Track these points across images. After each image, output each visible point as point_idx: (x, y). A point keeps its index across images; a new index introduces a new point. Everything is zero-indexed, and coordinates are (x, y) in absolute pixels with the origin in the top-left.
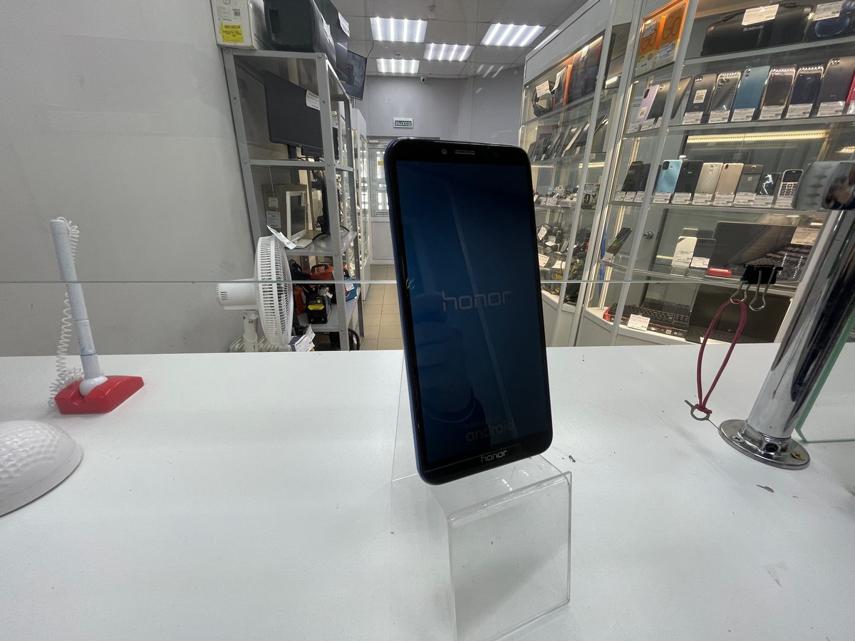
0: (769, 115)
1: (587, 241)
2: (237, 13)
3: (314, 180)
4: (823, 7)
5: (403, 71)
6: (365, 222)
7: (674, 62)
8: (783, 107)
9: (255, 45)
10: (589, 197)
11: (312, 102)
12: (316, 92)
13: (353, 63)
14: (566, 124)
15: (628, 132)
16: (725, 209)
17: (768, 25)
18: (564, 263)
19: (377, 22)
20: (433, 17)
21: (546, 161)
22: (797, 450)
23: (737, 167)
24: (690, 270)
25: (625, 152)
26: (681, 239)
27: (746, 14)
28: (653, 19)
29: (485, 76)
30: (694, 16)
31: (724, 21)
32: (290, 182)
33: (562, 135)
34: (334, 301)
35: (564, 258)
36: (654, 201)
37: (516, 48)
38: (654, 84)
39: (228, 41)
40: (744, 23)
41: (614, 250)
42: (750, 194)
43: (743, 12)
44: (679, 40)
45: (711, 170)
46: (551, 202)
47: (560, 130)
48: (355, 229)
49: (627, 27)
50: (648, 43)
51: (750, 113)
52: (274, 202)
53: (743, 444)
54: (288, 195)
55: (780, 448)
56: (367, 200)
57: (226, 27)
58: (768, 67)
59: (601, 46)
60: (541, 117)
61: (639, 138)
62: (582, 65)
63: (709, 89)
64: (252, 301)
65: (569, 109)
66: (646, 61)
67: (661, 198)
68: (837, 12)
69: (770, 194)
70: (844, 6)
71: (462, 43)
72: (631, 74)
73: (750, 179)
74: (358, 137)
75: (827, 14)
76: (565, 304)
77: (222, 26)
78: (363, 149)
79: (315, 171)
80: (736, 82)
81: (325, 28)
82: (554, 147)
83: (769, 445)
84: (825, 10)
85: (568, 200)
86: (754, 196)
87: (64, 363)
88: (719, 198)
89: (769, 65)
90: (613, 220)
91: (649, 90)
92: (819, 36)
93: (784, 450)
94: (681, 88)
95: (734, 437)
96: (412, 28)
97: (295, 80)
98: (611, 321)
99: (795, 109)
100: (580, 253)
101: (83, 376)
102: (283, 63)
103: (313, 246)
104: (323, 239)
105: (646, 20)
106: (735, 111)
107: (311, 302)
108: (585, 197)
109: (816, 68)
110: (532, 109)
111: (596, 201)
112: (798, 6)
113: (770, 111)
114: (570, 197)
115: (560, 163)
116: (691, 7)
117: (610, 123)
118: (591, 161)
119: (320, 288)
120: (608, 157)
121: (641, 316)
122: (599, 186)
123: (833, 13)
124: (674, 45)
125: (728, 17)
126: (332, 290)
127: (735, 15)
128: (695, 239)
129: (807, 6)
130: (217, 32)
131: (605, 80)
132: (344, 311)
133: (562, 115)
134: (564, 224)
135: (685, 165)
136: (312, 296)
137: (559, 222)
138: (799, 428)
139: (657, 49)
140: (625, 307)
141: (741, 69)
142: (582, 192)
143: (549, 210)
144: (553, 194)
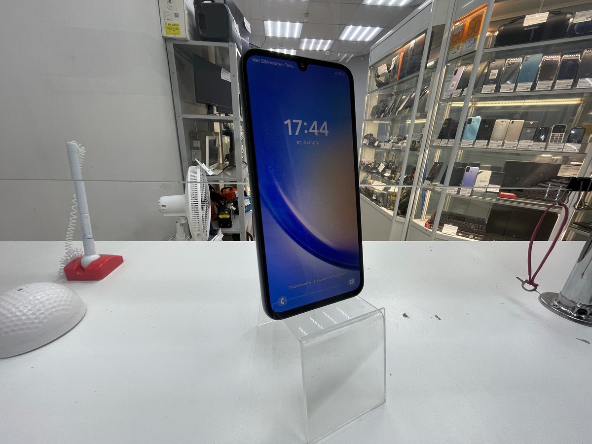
0: (542, 87)
1: (414, 173)
2: (176, 16)
3: (224, 130)
4: (580, 14)
7: (475, 51)
8: (552, 82)
9: (188, 37)
10: (415, 143)
11: (225, 76)
12: (228, 69)
14: (398, 93)
15: (443, 99)
17: (541, 26)
18: (397, 188)
19: (269, 24)
20: (307, 21)
21: (384, 118)
23: (520, 123)
24: (487, 194)
25: (440, 112)
26: (481, 172)
27: (526, 18)
28: (460, 22)
30: (489, 20)
31: (510, 23)
32: (208, 130)
33: (396, 100)
34: (236, 212)
35: (397, 183)
36: (461, 146)
37: (363, 42)
38: (462, 65)
39: (170, 34)
40: (525, 24)
42: (529, 141)
43: (524, 17)
44: (479, 36)
45: (501, 125)
46: (388, 146)
47: (394, 97)
49: (442, 27)
50: (457, 38)
51: (529, 85)
52: (197, 144)
53: (559, 309)
54: (208, 138)
57: (169, 25)
58: (541, 55)
59: (424, 40)
60: (381, 88)
61: (450, 103)
62: (410, 53)
63: (500, 69)
64: (183, 210)
65: (399, 84)
66: (456, 50)
67: (467, 143)
68: (590, 17)
69: (544, 141)
71: (326, 39)
72: (445, 59)
73: (529, 131)
75: (583, 19)
76: (398, 217)
77: (166, 24)
79: (225, 123)
80: (519, 64)
81: (235, 27)
82: (390, 109)
83: (580, 310)
84: (581, 16)
85: (400, 144)
86: (532, 143)
88: (507, 144)
89: (541, 53)
91: (457, 69)
92: (577, 33)
94: (480, 69)
96: (292, 28)
97: (213, 60)
98: (431, 229)
99: (561, 83)
100: (409, 181)
101: (84, 253)
102: (205, 50)
103: (223, 174)
104: (229, 170)
105: (456, 22)
106: (519, 84)
107: (221, 213)
108: (413, 143)
109: (574, 56)
110: (375, 84)
111: (420, 145)
112: (561, 13)
113: (543, 84)
114: (401, 143)
115: (393, 120)
116: (487, 13)
117: (430, 93)
118: (417, 118)
119: (227, 203)
120: (429, 116)
121: (451, 226)
122: (422, 135)
123: (587, 18)
124: (476, 40)
125: (514, 21)
126: (236, 204)
127: (518, 19)
128: (490, 172)
129: (569, 13)
130: (163, 29)
131: (427, 63)
132: (244, 220)
133: (395, 87)
134: (397, 162)
135: (483, 121)
136: (222, 208)
137: (393, 160)
139: (463, 42)
140: (440, 219)
141: (523, 56)
142: (410, 139)
143: (386, 151)
144: (389, 141)
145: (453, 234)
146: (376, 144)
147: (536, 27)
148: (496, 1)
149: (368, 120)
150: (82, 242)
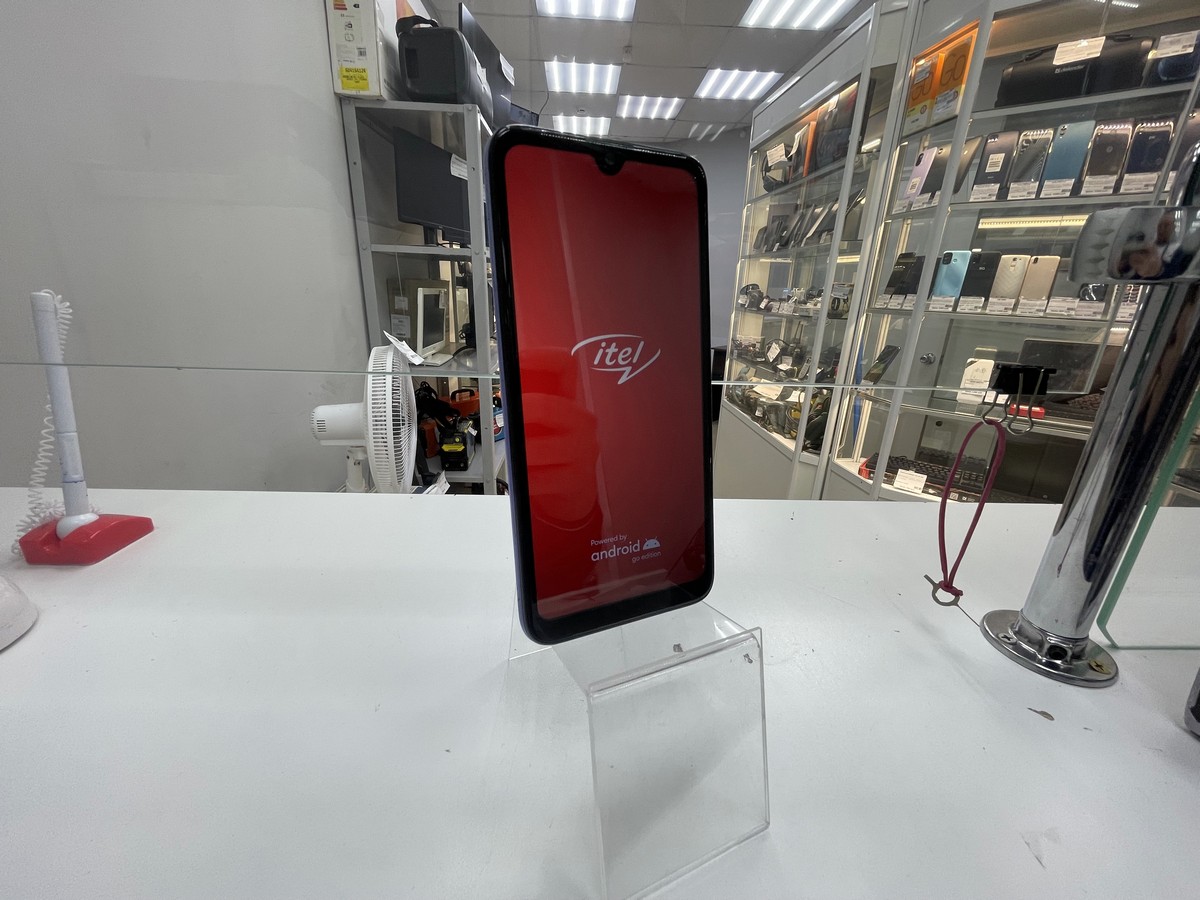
0: (1095, 188)
1: (836, 363)
2: (362, 52)
3: (460, 275)
4: (1169, 39)
5: (588, 131)
7: (956, 117)
8: (1115, 177)
9: (385, 94)
10: (839, 302)
11: (458, 170)
12: (463, 156)
13: (519, 120)
14: (809, 202)
15: (894, 213)
16: (1035, 321)
17: (1091, 65)
18: (803, 394)
19: (554, 67)
20: (629, 61)
21: (781, 253)
22: (1100, 659)
23: (1052, 261)
25: (888, 241)
26: (972, 363)
27: (1058, 50)
28: (927, 59)
30: (984, 54)
31: (1027, 60)
32: (427, 277)
33: (803, 217)
34: (478, 440)
35: (803, 387)
36: (931, 309)
37: (742, 102)
38: (929, 147)
39: (348, 88)
40: (1056, 62)
41: (875, 379)
42: (1069, 299)
43: (1055, 47)
44: (963, 86)
45: (1013, 266)
46: (786, 308)
47: (800, 210)
49: (891, 69)
50: (922, 91)
51: (1068, 185)
52: (402, 302)
53: (1016, 646)
54: (421, 293)
55: (1070, 653)
57: (347, 70)
58: (1093, 122)
59: (856, 95)
60: (773, 193)
61: (909, 221)
62: (828, 126)
63: (1008, 152)
64: (360, 434)
65: (814, 181)
66: (919, 116)
67: (941, 303)
68: (1190, 46)
69: (1100, 300)
71: (669, 95)
72: (897, 133)
75: (1176, 49)
76: (805, 453)
77: (341, 68)
79: (461, 263)
80: (1046, 142)
81: (480, 73)
82: (792, 233)
83: (1053, 647)
84: (1172, 43)
85: (809, 305)
86: (1075, 303)
87: (39, 494)
88: (1025, 305)
89: (1094, 118)
91: (922, 154)
92: (1165, 79)
93: (1077, 657)
94: (967, 152)
95: (1001, 635)
96: (601, 76)
97: (438, 141)
98: (870, 478)
99: (1134, 181)
100: (828, 376)
102: (424, 119)
103: (454, 365)
104: (468, 354)
105: (918, 60)
106: (1046, 183)
107: (446, 440)
108: (833, 303)
109: (1162, 124)
110: (762, 183)
111: (849, 308)
112: (1131, 39)
113: (1096, 182)
114: (812, 302)
115: (800, 256)
116: (981, 43)
117: (868, 202)
118: (842, 253)
119: (460, 422)
120: (865, 247)
121: (912, 472)
122: (853, 286)
123: (1184, 47)
124: (957, 94)
125: (1033, 55)
126: (477, 426)
127: (1043, 51)
128: (991, 363)
129: (1147, 38)
130: (335, 78)
131: (860, 144)
132: (491, 455)
133: (804, 190)
134: (805, 340)
135: (975, 258)
136: (449, 432)
137: (797, 337)
138: (1102, 623)
139: (933, 98)
140: (890, 457)
141: (1055, 126)
142: (828, 294)
143: (784, 320)
144: (789, 298)
145: (916, 491)
146: (762, 306)
147: (1080, 67)
148: (997, 16)
149: (750, 257)
150: (60, 490)
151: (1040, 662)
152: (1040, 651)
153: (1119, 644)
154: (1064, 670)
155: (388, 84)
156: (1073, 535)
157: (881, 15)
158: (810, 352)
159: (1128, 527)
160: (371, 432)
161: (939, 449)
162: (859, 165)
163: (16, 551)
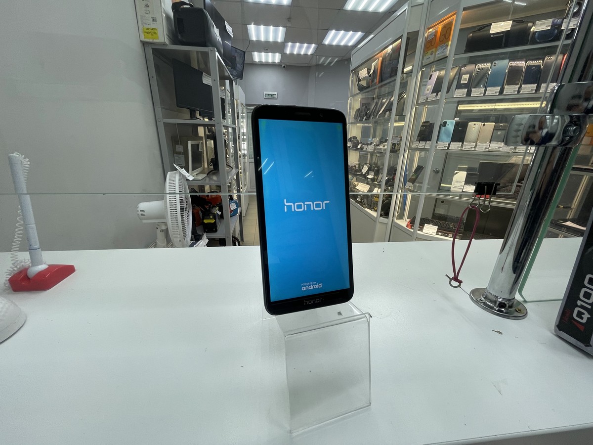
1: (395, 174)
2: (154, 20)
3: (209, 134)
5: (270, 61)
6: (244, 163)
7: (447, 57)
8: (518, 86)
9: (167, 42)
10: (395, 145)
11: (206, 80)
12: (209, 73)
13: (236, 55)
14: (379, 98)
15: (419, 102)
16: (484, 153)
17: (507, 33)
18: (380, 189)
19: (252, 28)
20: (290, 26)
21: (367, 121)
22: (520, 307)
23: (491, 125)
24: (463, 194)
25: (418, 115)
26: (456, 173)
27: (492, 26)
28: (433, 28)
29: (326, 64)
30: (459, 27)
31: (478, 30)
32: (192, 135)
33: (377, 104)
34: (222, 217)
35: (380, 186)
36: (438, 148)
37: (346, 47)
38: (435, 71)
39: (148, 38)
40: (491, 32)
41: (413, 181)
42: (499, 143)
43: (490, 25)
44: (450, 42)
45: (474, 127)
46: (370, 148)
47: (375, 101)
48: (237, 167)
49: (416, 33)
50: (430, 44)
51: (498, 90)
52: (180, 148)
53: (485, 303)
54: (190, 143)
55: (507, 305)
56: (245, 148)
57: (147, 29)
58: (508, 60)
59: (400, 46)
60: (362, 92)
61: (427, 106)
62: (388, 59)
63: (471, 74)
64: (163, 216)
65: (381, 86)
66: (430, 56)
67: (442, 145)
68: (549, 26)
70: (553, 22)
71: (310, 43)
72: (420, 64)
73: (499, 133)
74: (240, 105)
75: (543, 27)
76: (381, 218)
77: (144, 29)
78: (243, 112)
79: (209, 127)
80: (488, 69)
81: (216, 31)
82: (372, 112)
83: (501, 303)
84: (541, 24)
85: (381, 147)
86: (502, 145)
87: (16, 256)
88: (480, 146)
89: (508, 58)
90: (411, 161)
91: (431, 75)
92: (539, 41)
93: (511, 307)
94: (452, 73)
95: (478, 299)
96: (276, 33)
97: (195, 65)
98: (412, 229)
99: (526, 87)
100: (390, 183)
101: (30, 265)
102: (187, 54)
103: (207, 179)
104: (214, 174)
105: (429, 29)
106: (488, 88)
107: (206, 217)
108: (393, 145)
109: (537, 62)
110: (357, 87)
111: (400, 148)
112: (524, 22)
113: (510, 88)
114: (383, 145)
115: (376, 122)
116: (457, 21)
117: (407, 96)
118: (396, 121)
119: (212, 208)
120: (407, 118)
121: (432, 225)
122: (401, 137)
123: (547, 26)
124: (447, 46)
125: (481, 28)
126: (221, 209)
127: (485, 27)
128: (465, 173)
129: (530, 22)
130: (140, 33)
131: (403, 69)
132: (229, 224)
133: (377, 90)
134: (379, 163)
135: (457, 124)
136: (207, 213)
137: (376, 162)
138: (520, 292)
139: (436, 48)
140: (421, 219)
141: (491, 61)
142: (390, 142)
143: (369, 154)
144: (371, 143)
145: (433, 234)
146: (359, 147)
147: (502, 35)
148: (465, 9)
149: (351, 123)
150: (28, 253)
151: (495, 310)
152: (495, 305)
153: (527, 300)
154: (505, 313)
155: (168, 36)
156: (508, 254)
157: (411, 7)
158: (382, 169)
159: (530, 250)
160: (169, 215)
161: (443, 214)
162: (402, 79)
163: (7, 285)
